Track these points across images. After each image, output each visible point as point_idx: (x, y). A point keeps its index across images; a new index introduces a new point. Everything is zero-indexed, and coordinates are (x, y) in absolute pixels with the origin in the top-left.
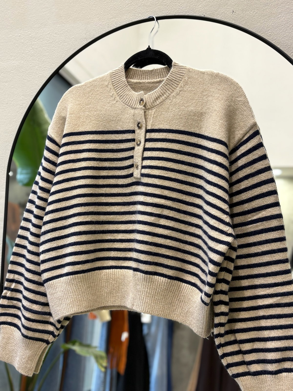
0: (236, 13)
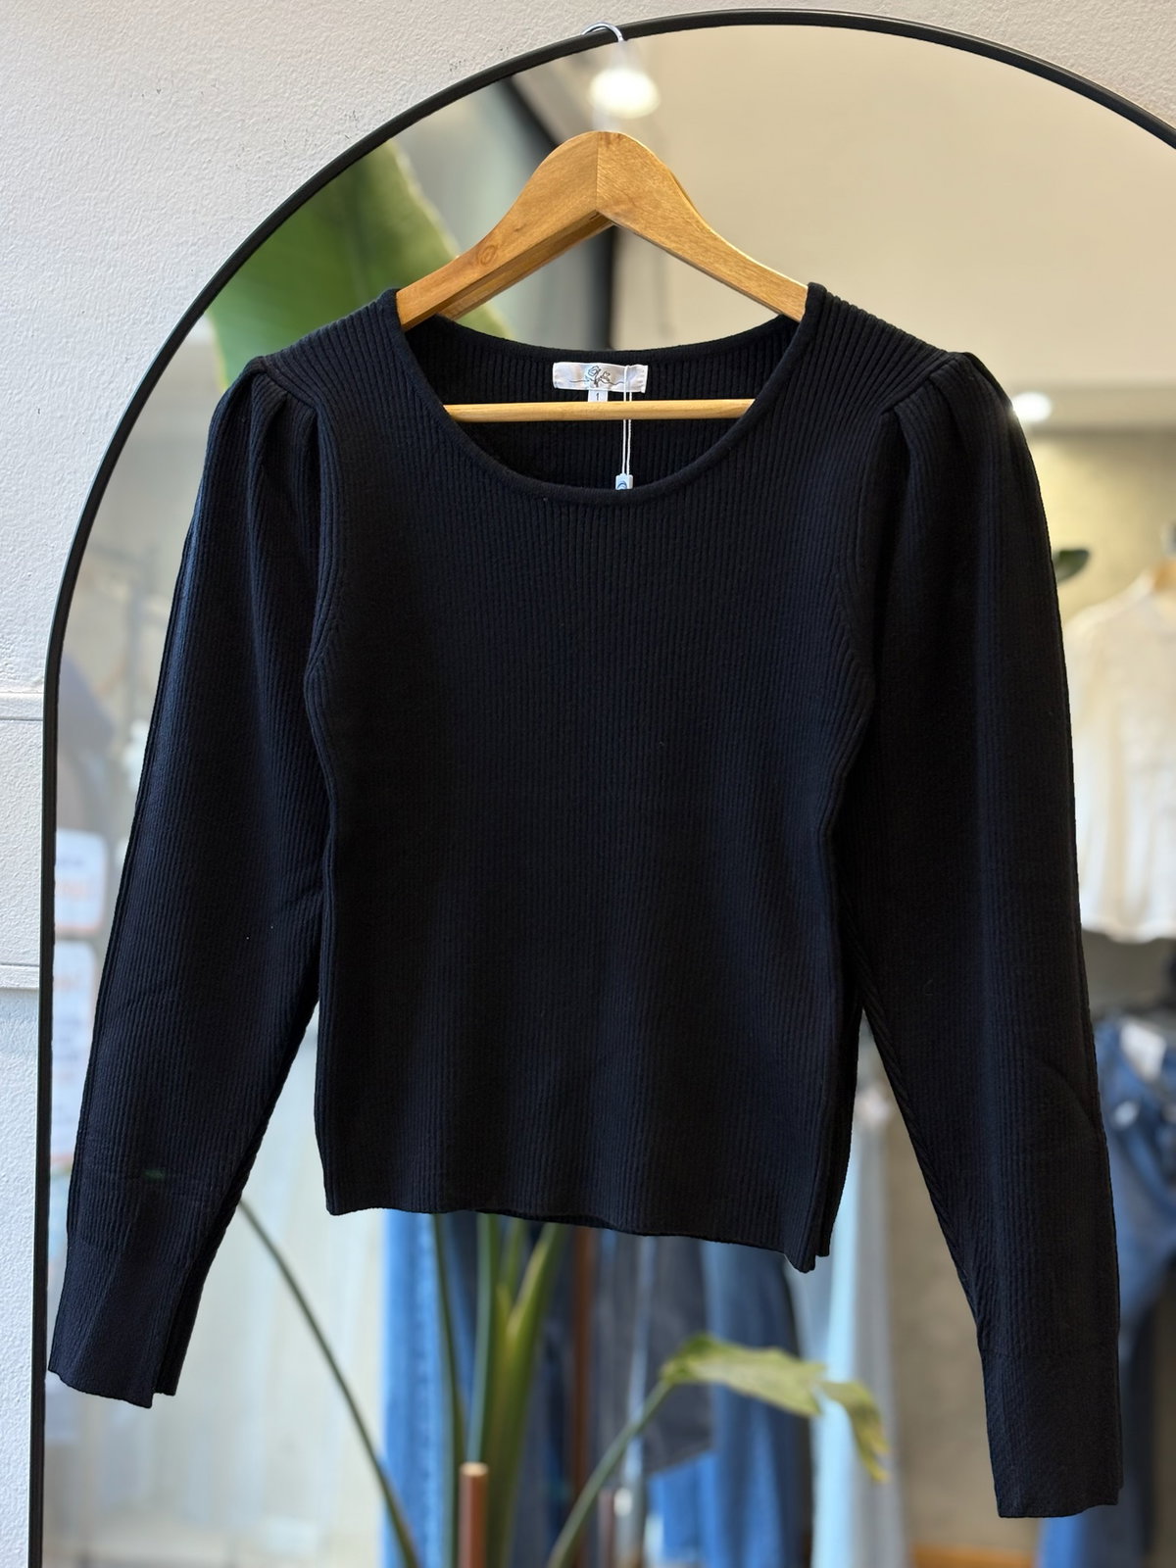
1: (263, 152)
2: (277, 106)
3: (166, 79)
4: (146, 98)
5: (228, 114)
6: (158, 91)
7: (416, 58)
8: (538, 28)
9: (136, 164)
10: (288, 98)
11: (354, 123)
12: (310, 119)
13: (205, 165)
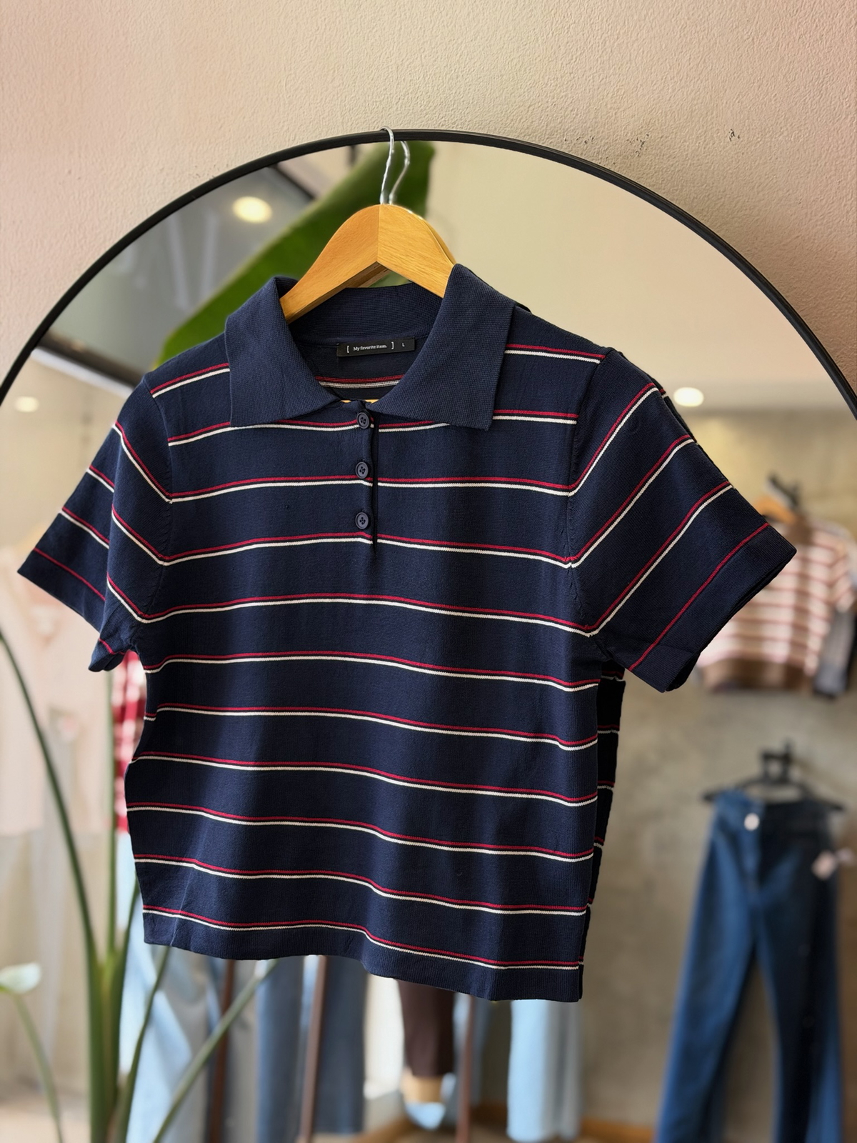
0: (741, 139)
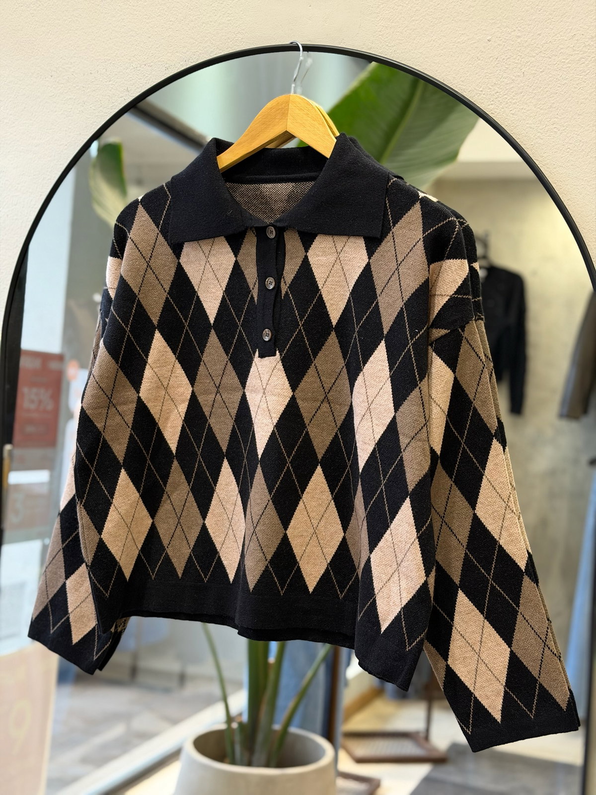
1: (92, 105)
2: (97, 84)
3: (54, 71)
4: (47, 79)
5: (79, 87)
6: (51, 76)
7: (152, 64)
8: (200, 51)
9: (43, 109)
10: (102, 81)
11: (127, 93)
12: (110, 91)
13: (70, 110)
